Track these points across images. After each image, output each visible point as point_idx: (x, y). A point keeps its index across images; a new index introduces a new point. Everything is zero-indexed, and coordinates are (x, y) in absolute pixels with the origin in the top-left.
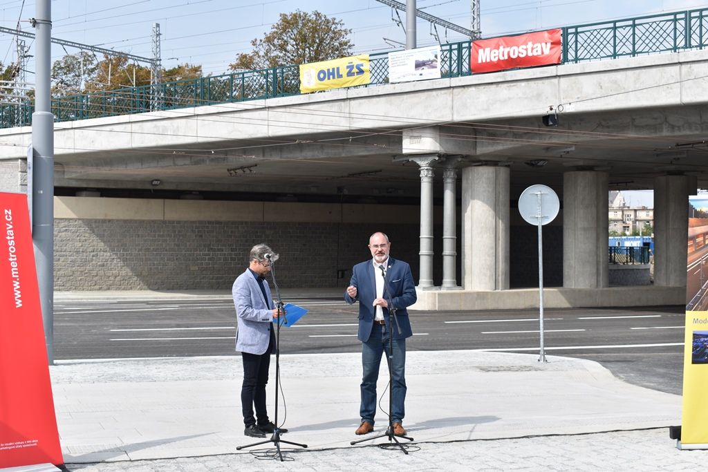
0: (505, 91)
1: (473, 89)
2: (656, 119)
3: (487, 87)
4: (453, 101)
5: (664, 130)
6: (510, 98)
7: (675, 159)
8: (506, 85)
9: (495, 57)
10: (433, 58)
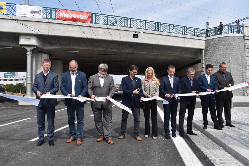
0: (71, 28)
2: (107, 46)
3: (64, 25)
4: (49, 27)
5: (109, 49)
6: (73, 31)
7: (83, 59)
8: (71, 26)
9: (67, 16)
10: (39, 11)
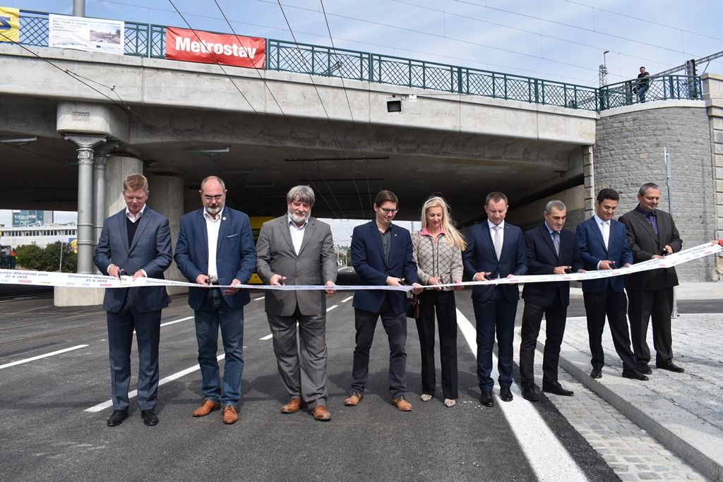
1: (169, 73)
2: (310, 134)
3: (186, 74)
4: (143, 81)
6: (212, 91)
8: (208, 77)
9: (196, 48)
10: (114, 33)
